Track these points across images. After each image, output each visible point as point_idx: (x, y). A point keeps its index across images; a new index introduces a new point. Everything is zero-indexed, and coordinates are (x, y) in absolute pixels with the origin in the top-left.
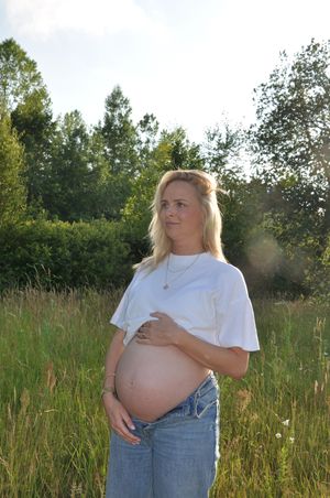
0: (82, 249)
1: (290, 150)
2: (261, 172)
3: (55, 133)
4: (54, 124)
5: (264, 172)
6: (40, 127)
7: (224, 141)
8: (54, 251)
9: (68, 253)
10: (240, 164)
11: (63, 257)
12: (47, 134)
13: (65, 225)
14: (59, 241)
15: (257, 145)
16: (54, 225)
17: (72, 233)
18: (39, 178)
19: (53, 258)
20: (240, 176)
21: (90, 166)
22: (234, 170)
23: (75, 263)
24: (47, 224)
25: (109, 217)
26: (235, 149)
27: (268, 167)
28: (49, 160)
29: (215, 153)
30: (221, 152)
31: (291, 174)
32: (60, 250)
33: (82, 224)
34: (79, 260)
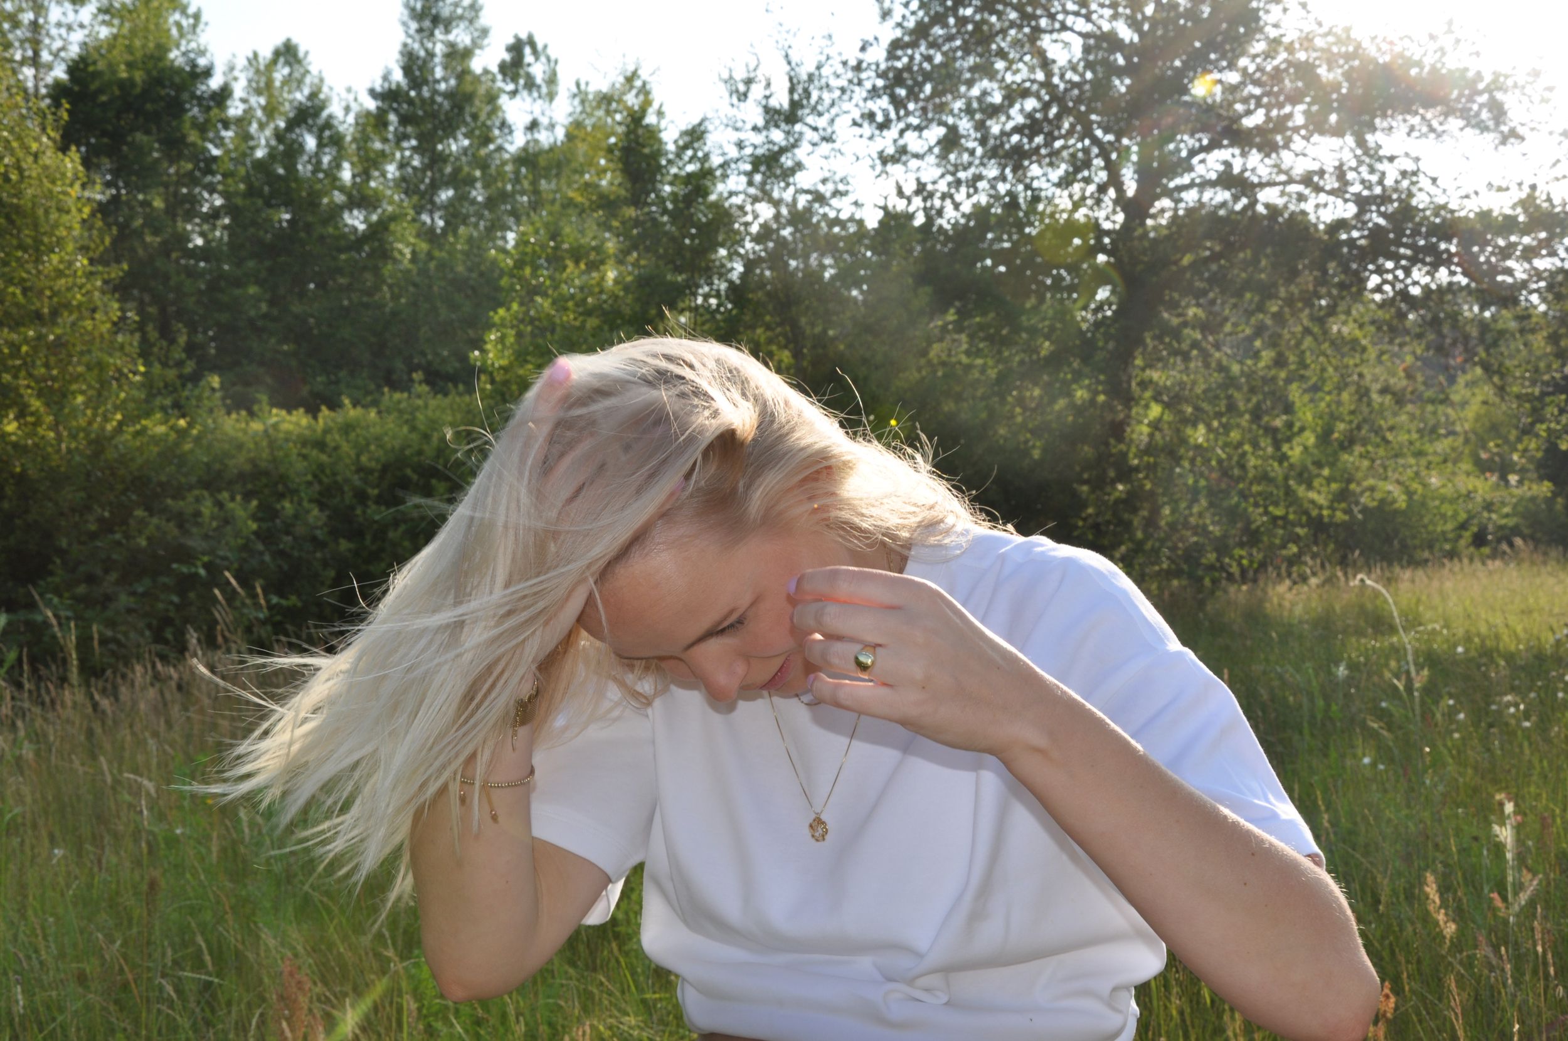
0: (361, 497)
1: (994, 111)
2: (909, 188)
3: (226, 124)
4: (223, 95)
5: (921, 189)
6: (176, 108)
7: (781, 100)
8: (267, 513)
9: (315, 514)
10: (840, 167)
11: (300, 530)
12: (202, 129)
13: (295, 422)
14: (283, 479)
15: (884, 102)
16: (256, 426)
17: (321, 445)
18: (191, 273)
19: (266, 537)
20: (843, 208)
21: (356, 220)
22: (827, 190)
23: (344, 545)
24: (232, 424)
25: (439, 380)
26: (821, 122)
27: (930, 171)
28: (215, 214)
29: (758, 139)
30: (778, 136)
31: (1002, 188)
32: (287, 506)
33: (353, 413)
34: (356, 534)
